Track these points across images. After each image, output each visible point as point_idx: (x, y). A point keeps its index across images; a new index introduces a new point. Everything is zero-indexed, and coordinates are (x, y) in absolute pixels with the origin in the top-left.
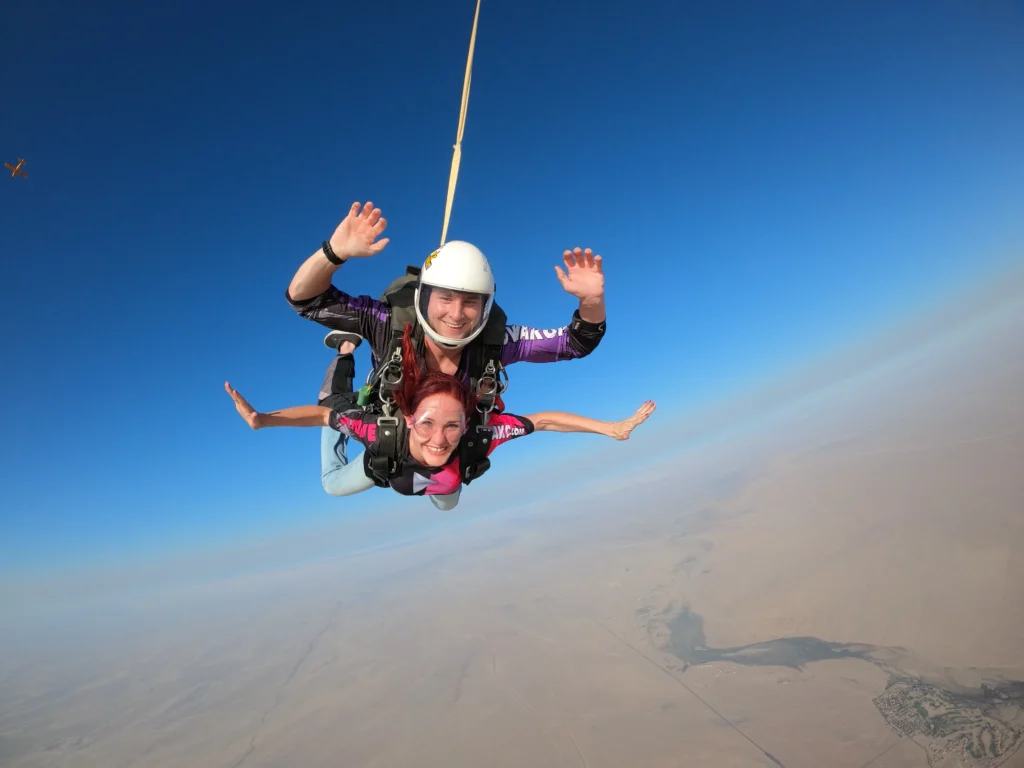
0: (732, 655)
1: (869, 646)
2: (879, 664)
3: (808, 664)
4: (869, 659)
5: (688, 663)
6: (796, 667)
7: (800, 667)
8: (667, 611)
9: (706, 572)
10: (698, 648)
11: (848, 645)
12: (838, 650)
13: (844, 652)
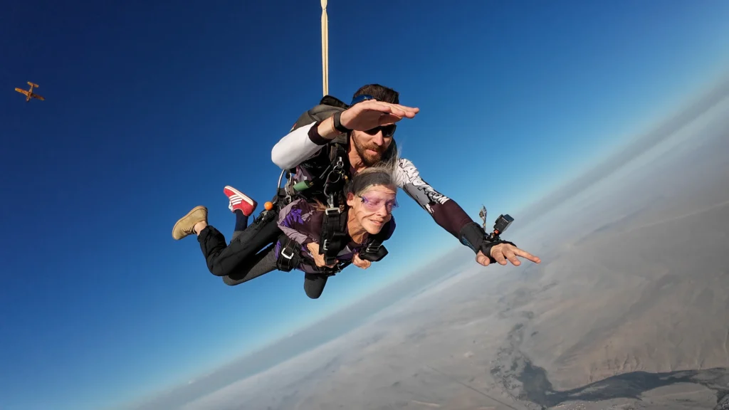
0: (577, 394)
1: (691, 371)
2: (706, 384)
3: (644, 393)
4: (695, 381)
5: (545, 406)
6: (635, 397)
7: (638, 396)
8: (514, 367)
9: (535, 333)
10: (548, 393)
11: (672, 373)
12: (666, 378)
13: (671, 379)
